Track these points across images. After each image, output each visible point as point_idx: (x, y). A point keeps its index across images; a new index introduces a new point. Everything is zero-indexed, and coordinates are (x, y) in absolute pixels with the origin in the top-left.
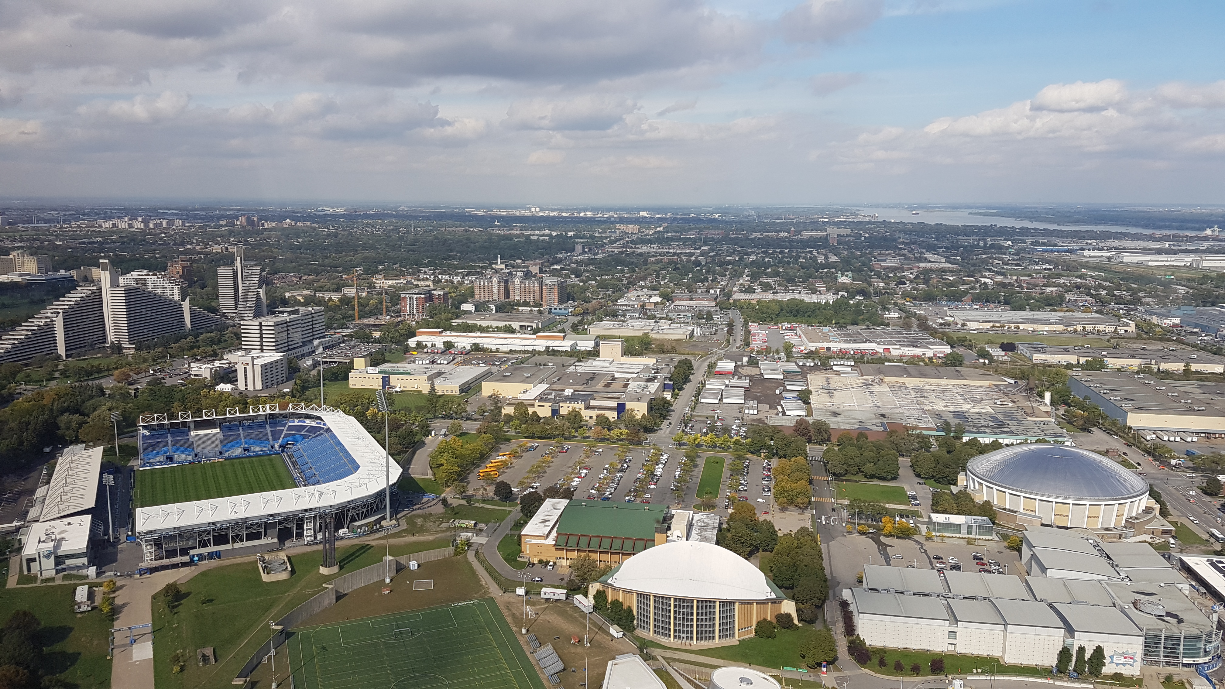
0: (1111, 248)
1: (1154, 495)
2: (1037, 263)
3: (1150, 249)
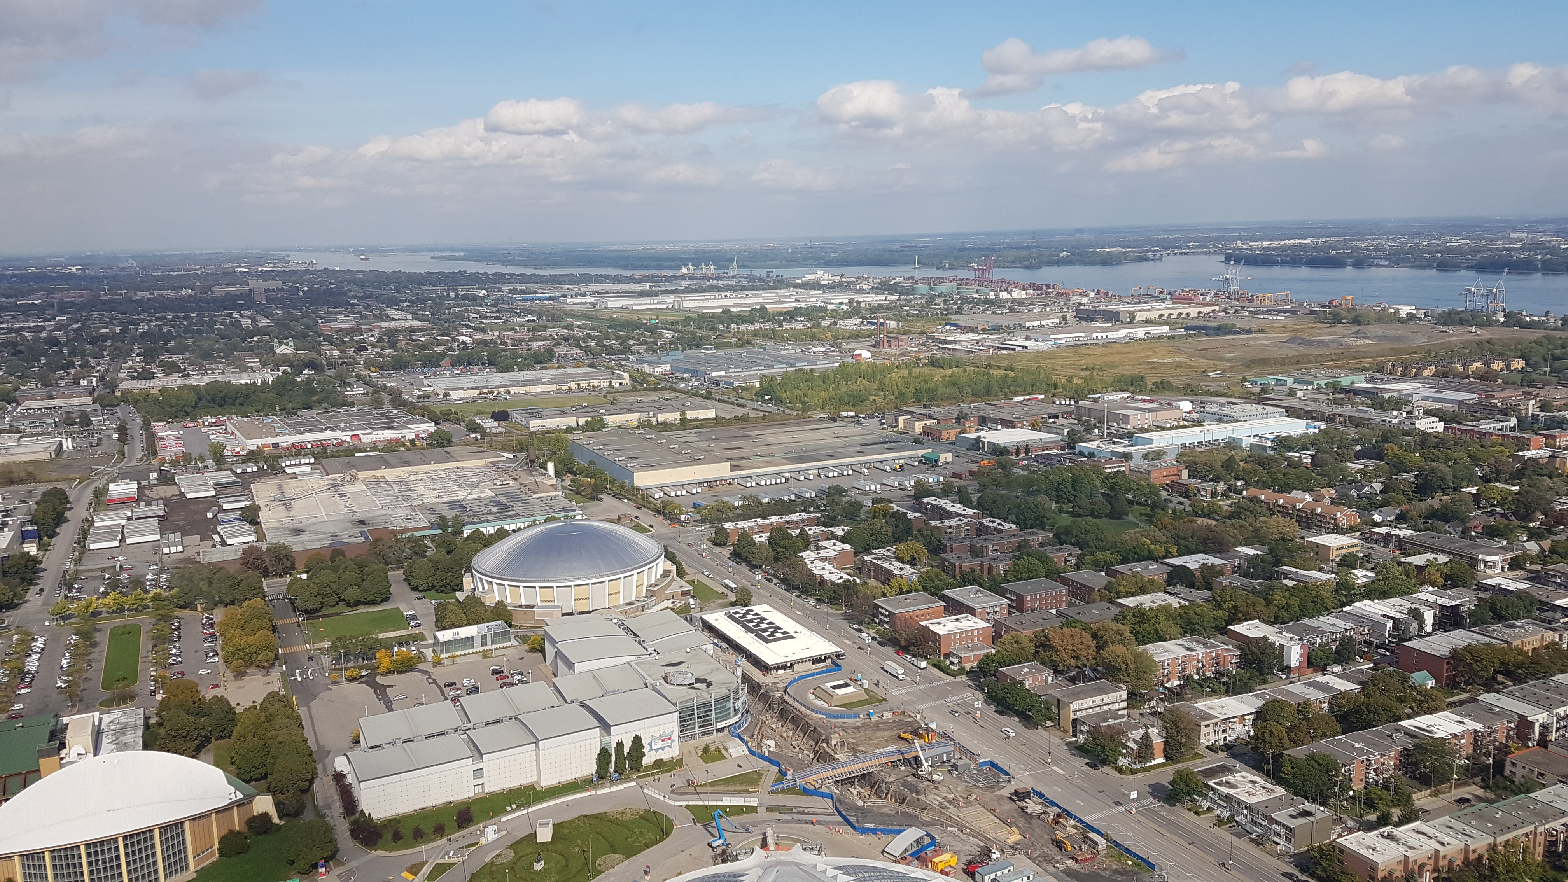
0: (594, 293)
1: (670, 556)
2: (519, 315)
3: (632, 292)
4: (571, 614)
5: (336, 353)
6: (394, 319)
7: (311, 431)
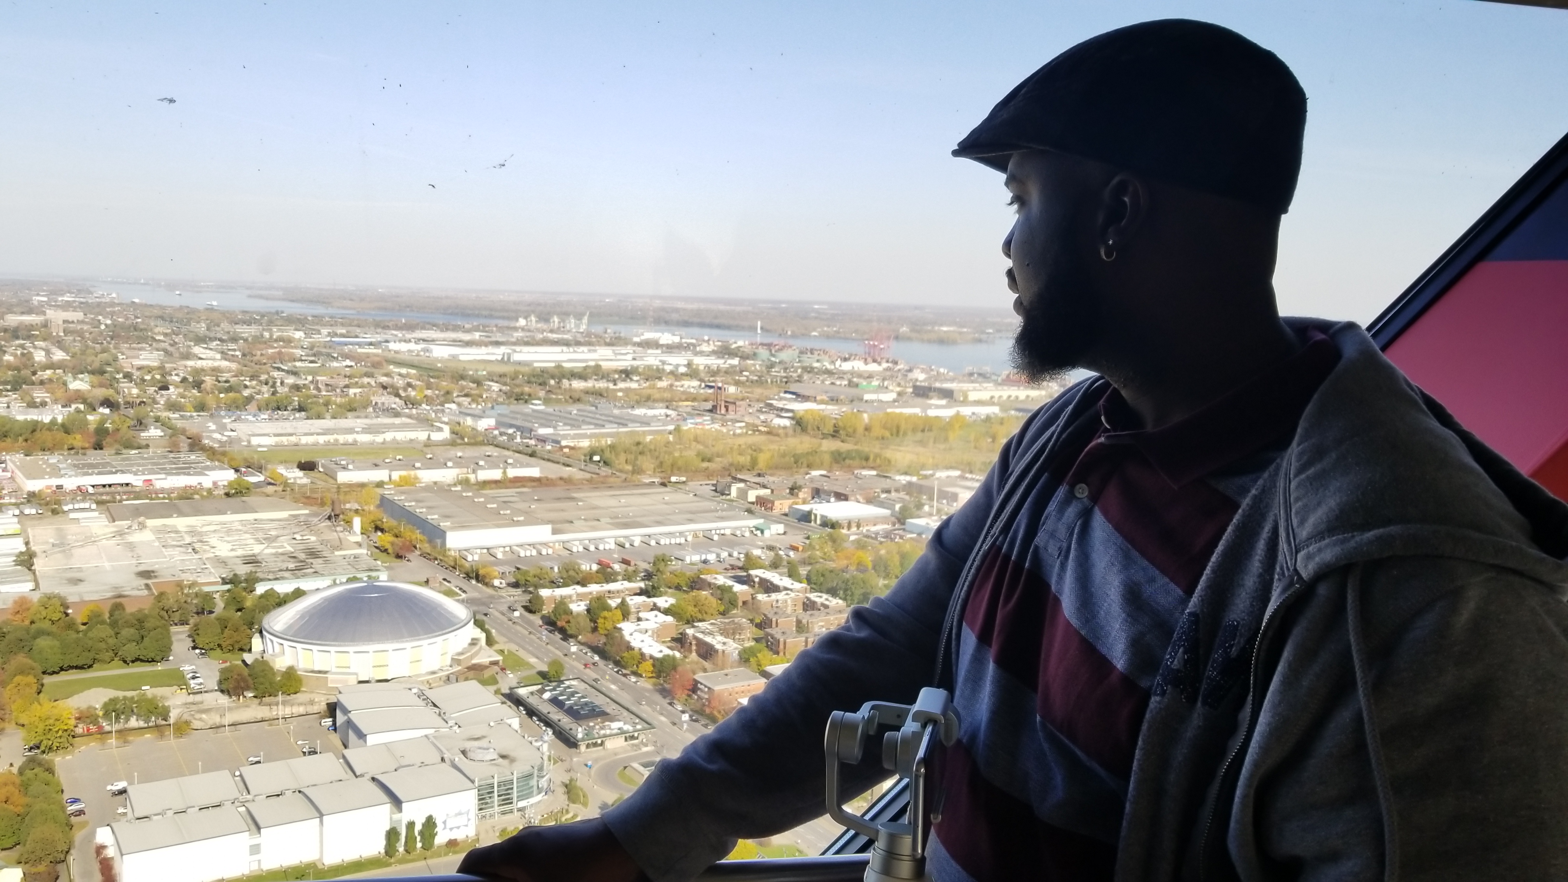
0: (419, 340)
1: (479, 624)
2: (336, 359)
3: (460, 341)
4: (367, 682)
5: (135, 391)
6: (201, 359)
7: (99, 473)
